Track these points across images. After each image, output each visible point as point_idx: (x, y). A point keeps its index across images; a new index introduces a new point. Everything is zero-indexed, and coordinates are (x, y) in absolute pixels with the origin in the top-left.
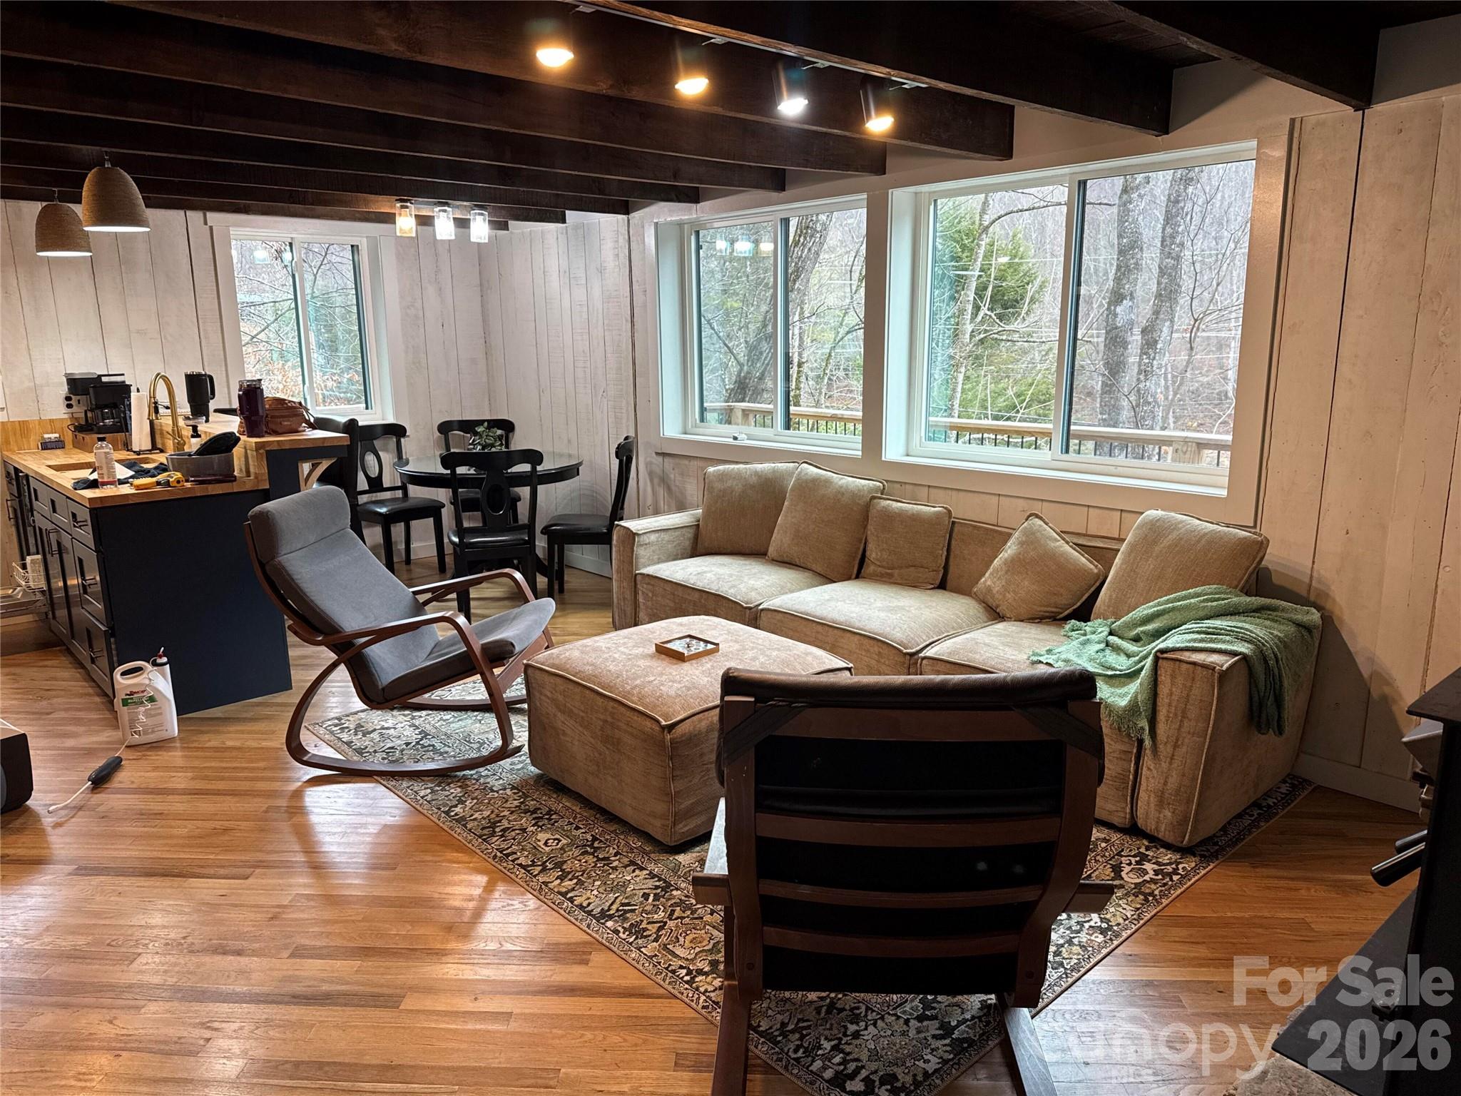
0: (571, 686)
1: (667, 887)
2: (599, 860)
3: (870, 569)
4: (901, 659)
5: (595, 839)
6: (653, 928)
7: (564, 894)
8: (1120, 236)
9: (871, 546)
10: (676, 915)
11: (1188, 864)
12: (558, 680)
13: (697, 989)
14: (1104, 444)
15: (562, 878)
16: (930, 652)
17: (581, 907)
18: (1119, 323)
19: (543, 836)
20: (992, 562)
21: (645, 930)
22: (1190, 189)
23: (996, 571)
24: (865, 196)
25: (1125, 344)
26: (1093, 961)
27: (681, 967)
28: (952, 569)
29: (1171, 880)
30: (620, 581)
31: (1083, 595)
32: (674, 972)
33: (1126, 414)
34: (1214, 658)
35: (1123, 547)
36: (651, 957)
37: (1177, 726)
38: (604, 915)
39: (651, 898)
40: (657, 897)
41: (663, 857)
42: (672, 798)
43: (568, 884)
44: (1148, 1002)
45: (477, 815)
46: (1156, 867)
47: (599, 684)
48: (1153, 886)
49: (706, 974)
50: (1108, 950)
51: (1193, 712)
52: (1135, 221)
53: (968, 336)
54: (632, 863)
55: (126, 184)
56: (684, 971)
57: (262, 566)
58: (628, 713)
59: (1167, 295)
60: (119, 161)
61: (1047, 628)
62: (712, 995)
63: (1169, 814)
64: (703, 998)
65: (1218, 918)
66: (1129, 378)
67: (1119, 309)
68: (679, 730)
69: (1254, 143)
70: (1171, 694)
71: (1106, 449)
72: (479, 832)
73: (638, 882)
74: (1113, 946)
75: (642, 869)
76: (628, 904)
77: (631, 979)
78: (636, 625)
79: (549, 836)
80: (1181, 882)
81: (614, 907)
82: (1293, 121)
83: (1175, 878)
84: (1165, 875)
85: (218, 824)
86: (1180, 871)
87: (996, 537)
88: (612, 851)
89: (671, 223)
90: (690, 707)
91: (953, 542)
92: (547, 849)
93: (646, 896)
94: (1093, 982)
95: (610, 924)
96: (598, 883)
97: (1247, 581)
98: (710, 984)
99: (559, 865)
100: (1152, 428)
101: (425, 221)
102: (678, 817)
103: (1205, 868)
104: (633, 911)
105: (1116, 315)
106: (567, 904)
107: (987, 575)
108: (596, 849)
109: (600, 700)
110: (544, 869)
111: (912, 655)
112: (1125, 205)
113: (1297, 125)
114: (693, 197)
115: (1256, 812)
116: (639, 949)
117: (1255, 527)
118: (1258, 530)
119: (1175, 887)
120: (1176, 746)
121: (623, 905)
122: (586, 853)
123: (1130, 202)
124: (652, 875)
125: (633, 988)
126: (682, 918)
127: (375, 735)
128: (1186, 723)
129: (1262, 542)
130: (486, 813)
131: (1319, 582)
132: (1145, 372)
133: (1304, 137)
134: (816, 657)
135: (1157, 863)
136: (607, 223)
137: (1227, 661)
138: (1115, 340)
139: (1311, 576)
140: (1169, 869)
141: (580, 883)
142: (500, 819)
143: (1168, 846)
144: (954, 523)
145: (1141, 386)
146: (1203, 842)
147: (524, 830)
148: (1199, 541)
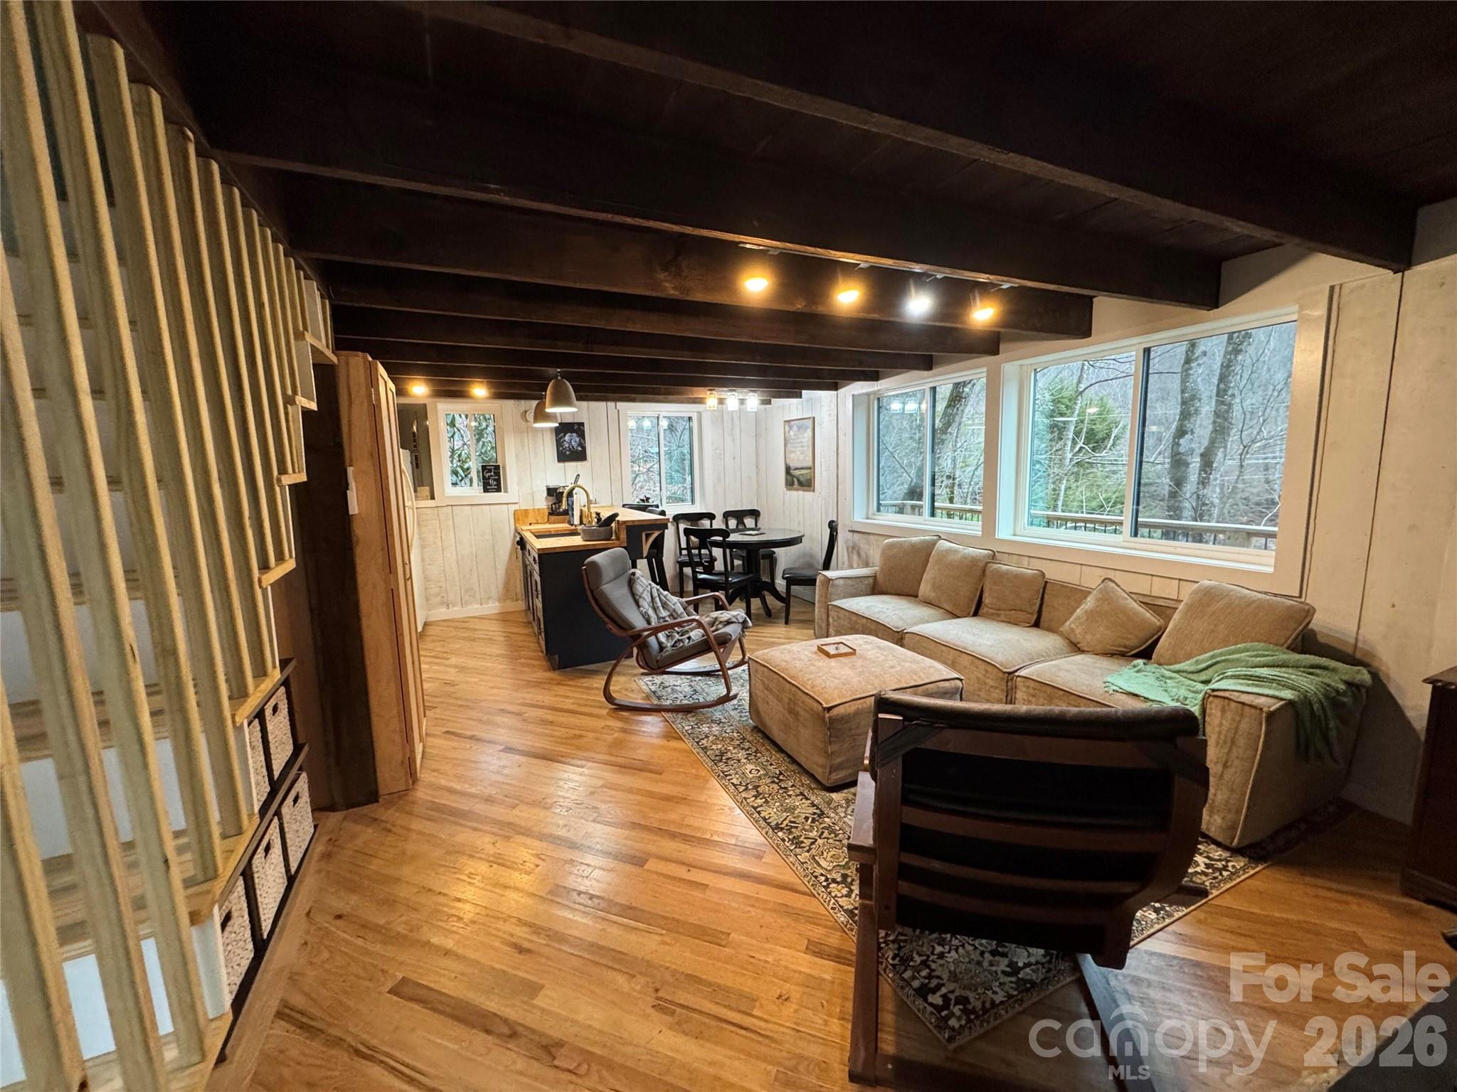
0: (772, 674)
1: (822, 814)
2: (781, 788)
3: (984, 610)
4: (1001, 675)
5: (781, 773)
6: (808, 842)
7: (755, 808)
8: (1183, 392)
9: (986, 594)
10: (824, 835)
11: (1239, 863)
12: (766, 670)
13: (830, 893)
14: (1170, 533)
15: (756, 797)
16: (1022, 673)
17: (765, 819)
18: (1182, 450)
19: (750, 767)
20: (1075, 611)
21: (802, 842)
22: (1240, 358)
23: (1079, 618)
24: (985, 369)
25: (1187, 464)
26: (1146, 933)
27: (822, 875)
28: (1044, 614)
29: (1221, 874)
30: (819, 608)
31: (1147, 641)
32: (816, 877)
33: (1188, 512)
34: (1262, 700)
35: (1181, 607)
36: (803, 863)
37: (1226, 751)
38: (778, 827)
39: (810, 820)
40: (813, 821)
41: (824, 793)
42: (829, 756)
43: (759, 801)
44: (1196, 981)
45: (714, 747)
46: (1207, 861)
47: (788, 675)
48: (1204, 878)
49: (838, 883)
50: (1161, 926)
51: (1241, 742)
52: (1195, 381)
53: (1068, 460)
54: (802, 794)
55: (567, 388)
56: (823, 878)
57: (592, 592)
58: (804, 696)
59: (1221, 429)
60: (566, 376)
61: (1116, 661)
62: (839, 900)
63: (1219, 821)
64: (833, 901)
65: (1266, 916)
66: (1190, 487)
67: (1182, 441)
68: (835, 712)
69: (1296, 308)
70: (1221, 725)
71: (1172, 536)
72: (713, 758)
73: (803, 808)
74: (1165, 924)
75: (807, 799)
76: (794, 822)
77: (788, 877)
78: (827, 637)
79: (753, 767)
80: (1230, 878)
81: (785, 823)
82: (1332, 288)
83: (1225, 873)
84: (1216, 870)
85: (577, 732)
86: (1230, 869)
87: (1078, 594)
88: (790, 784)
89: (863, 394)
90: (844, 696)
91: (1046, 596)
92: (751, 776)
93: (807, 818)
94: (1146, 952)
95: (780, 834)
96: (777, 804)
97: (1294, 640)
98: (839, 891)
99: (756, 787)
100: (1209, 521)
101: (721, 401)
102: (833, 769)
103: (1253, 868)
104: (796, 827)
105: (1178, 445)
106: (756, 815)
107: (1071, 619)
108: (781, 780)
109: (788, 685)
110: (746, 789)
111: (1009, 673)
112: (1186, 370)
113: (1337, 290)
114: (875, 377)
115: (1303, 826)
116: (796, 855)
117: (1300, 597)
118: (1303, 600)
119: (1225, 881)
120: (1225, 766)
121: (791, 822)
122: (773, 782)
123: (1190, 369)
124: (813, 805)
125: (788, 883)
126: (828, 839)
127: (669, 690)
128: (1234, 750)
129: (1309, 611)
130: (719, 746)
131: (1365, 642)
132: (1203, 482)
133: (1343, 300)
134: (937, 670)
135: (1208, 857)
136: (825, 396)
137: (1274, 704)
138: (1178, 462)
139: (1357, 639)
140: (1220, 865)
141: (767, 802)
142: (727, 751)
143: (1218, 844)
144: (1046, 582)
145: (1200, 493)
146: (1251, 846)
147: (739, 761)
148: (1249, 605)
